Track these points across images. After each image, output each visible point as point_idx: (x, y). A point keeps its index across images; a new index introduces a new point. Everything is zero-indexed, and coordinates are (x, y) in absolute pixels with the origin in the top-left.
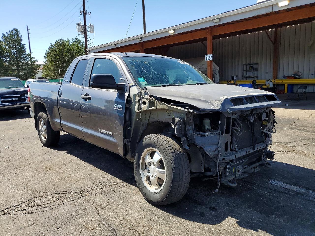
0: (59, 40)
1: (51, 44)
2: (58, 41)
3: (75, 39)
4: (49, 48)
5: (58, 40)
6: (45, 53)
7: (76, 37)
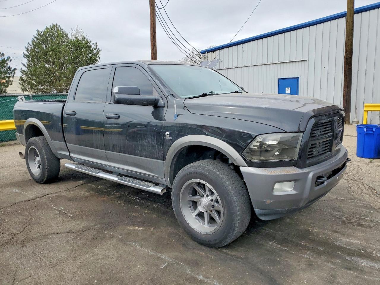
0: (52, 25)
1: (38, 31)
2: (48, 27)
3: (75, 29)
4: (34, 38)
5: (50, 26)
6: (26, 48)
7: (78, 26)
